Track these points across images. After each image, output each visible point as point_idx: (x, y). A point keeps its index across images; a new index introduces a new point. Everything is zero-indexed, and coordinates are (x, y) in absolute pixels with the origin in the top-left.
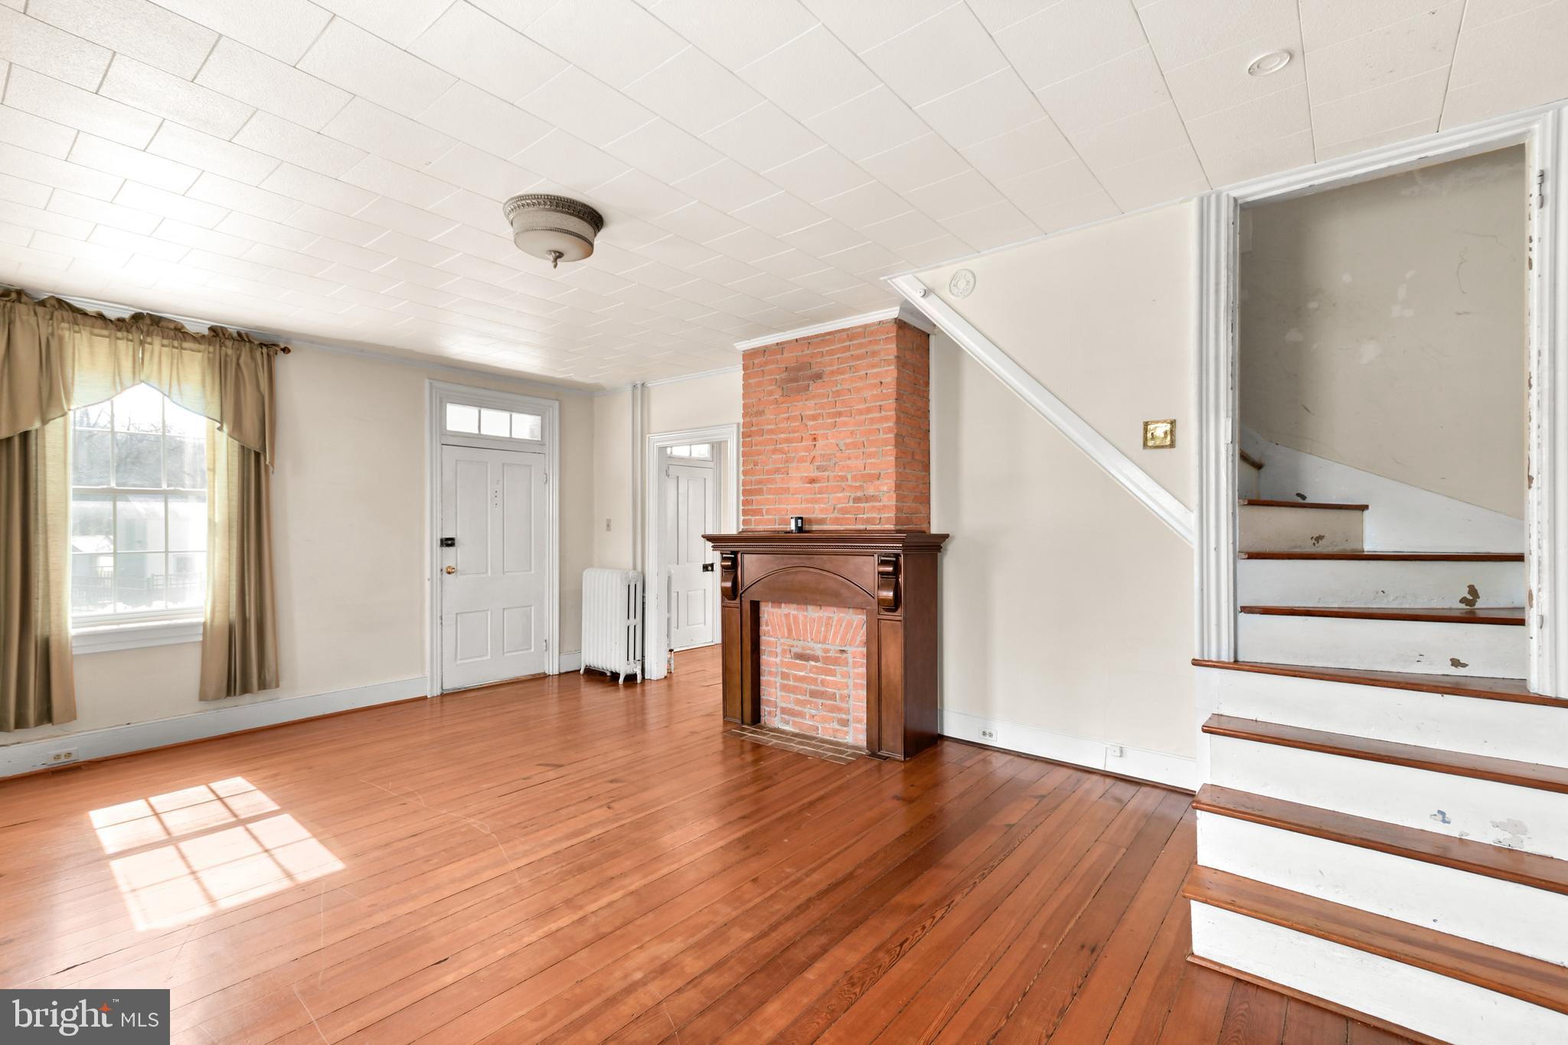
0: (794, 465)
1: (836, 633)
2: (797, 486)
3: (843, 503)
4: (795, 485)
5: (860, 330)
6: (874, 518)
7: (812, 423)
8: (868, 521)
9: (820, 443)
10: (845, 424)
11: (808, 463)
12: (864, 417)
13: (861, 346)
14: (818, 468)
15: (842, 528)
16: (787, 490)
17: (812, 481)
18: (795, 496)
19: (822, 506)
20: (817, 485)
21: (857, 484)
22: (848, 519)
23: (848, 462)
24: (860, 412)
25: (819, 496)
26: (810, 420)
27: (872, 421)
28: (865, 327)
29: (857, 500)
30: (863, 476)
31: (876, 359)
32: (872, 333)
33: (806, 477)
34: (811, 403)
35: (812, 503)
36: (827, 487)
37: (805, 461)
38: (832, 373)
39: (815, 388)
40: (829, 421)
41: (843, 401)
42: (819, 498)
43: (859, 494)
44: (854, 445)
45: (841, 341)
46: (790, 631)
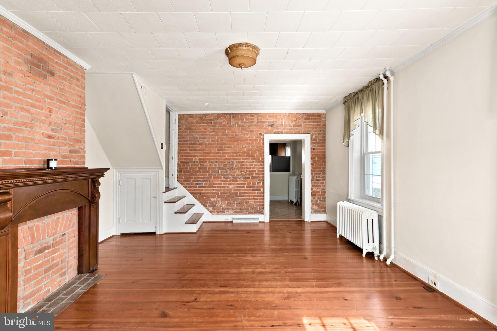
0: (38, 124)
1: (61, 226)
2: (39, 138)
3: (65, 153)
4: (38, 137)
5: (72, 63)
6: (78, 161)
7: (48, 101)
8: (76, 163)
9: (53, 115)
10: (66, 109)
11: (47, 125)
12: (74, 109)
13: (72, 71)
14: (52, 130)
15: (64, 166)
16: (32, 140)
17: (50, 137)
18: (38, 145)
19: (54, 153)
20: (52, 140)
21: (71, 143)
22: (67, 161)
23: (67, 130)
24: (73, 106)
25: (52, 147)
26: (48, 98)
27: (77, 112)
28: (75, 63)
29: (71, 151)
30: (74, 139)
31: (78, 83)
32: (76, 69)
33: (46, 134)
34: (48, 88)
35: (49, 151)
36: (57, 142)
37: (45, 123)
38: (60, 76)
39: (50, 79)
40: (58, 104)
41: (65, 96)
42: (53, 148)
43: (72, 148)
44: (70, 122)
45: (63, 61)
46: (33, 237)
